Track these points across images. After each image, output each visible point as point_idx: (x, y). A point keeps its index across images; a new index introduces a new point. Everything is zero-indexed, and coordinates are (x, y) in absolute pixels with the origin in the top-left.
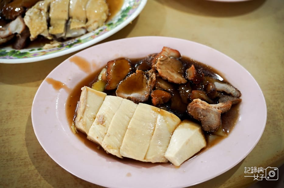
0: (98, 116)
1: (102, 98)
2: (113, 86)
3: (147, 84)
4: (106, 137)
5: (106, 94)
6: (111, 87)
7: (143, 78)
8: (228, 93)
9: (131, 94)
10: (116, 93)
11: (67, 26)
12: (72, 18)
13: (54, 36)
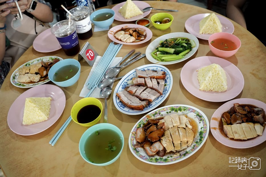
4: (241, 136)
5: (230, 125)
6: (229, 122)
10: (232, 123)
11: (181, 146)
12: (182, 141)
13: (176, 151)
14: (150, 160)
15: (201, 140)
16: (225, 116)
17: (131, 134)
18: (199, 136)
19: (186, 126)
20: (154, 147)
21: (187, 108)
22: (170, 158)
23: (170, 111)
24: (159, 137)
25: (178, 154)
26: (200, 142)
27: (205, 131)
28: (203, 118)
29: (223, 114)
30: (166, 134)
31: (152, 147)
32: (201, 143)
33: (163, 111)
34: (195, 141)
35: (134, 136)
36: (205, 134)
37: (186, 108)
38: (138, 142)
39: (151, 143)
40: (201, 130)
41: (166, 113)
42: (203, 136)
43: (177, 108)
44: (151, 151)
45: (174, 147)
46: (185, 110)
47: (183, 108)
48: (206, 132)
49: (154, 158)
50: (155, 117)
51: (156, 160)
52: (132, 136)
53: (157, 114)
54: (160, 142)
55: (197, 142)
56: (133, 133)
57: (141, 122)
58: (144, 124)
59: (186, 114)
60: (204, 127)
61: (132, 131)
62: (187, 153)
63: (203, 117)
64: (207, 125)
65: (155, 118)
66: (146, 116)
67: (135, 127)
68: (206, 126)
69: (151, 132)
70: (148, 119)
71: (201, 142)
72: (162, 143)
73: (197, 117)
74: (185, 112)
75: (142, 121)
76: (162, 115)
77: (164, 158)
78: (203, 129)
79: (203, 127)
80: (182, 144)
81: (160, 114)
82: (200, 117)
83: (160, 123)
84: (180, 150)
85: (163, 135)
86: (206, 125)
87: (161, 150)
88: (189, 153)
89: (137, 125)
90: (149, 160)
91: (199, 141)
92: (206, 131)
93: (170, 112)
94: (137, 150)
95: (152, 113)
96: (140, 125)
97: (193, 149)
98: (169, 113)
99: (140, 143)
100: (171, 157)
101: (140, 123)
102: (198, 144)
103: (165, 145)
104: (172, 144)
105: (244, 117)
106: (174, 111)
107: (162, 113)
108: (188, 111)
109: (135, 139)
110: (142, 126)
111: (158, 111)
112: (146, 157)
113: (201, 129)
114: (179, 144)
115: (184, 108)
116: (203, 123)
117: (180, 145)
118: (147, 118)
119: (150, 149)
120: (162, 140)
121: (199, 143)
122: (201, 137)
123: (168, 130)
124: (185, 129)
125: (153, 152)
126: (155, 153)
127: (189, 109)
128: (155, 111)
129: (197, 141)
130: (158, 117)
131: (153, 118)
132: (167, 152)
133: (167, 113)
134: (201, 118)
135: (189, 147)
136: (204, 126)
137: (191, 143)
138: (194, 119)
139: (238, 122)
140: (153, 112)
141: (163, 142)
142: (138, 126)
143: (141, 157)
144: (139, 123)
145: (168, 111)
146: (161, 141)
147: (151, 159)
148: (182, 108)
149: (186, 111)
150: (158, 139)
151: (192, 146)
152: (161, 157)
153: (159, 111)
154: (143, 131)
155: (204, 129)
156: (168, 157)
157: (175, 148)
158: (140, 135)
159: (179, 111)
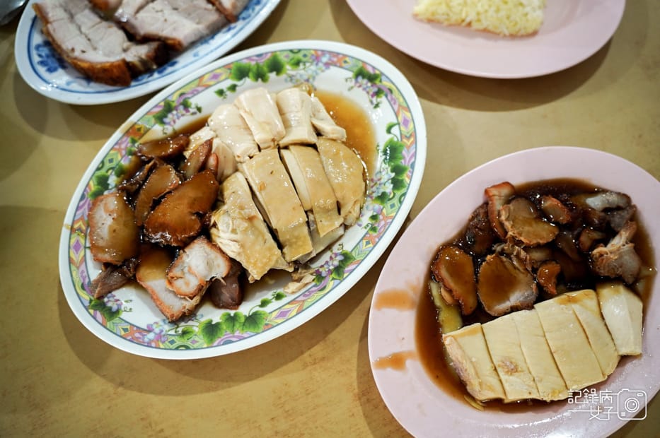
0: (500, 363)
1: (480, 335)
2: (470, 303)
3: (515, 268)
4: (539, 385)
5: (479, 324)
6: (471, 308)
7: (502, 262)
8: (614, 206)
9: (508, 299)
10: (489, 312)
11: (310, 232)
12: (311, 211)
13: (296, 262)
14: (179, 342)
15: (397, 183)
16: (444, 273)
17: (65, 233)
18: (384, 165)
19: (319, 134)
20: (186, 270)
21: (305, 56)
22: (275, 305)
23: (230, 82)
24: (198, 214)
25: (309, 278)
26: (399, 193)
27: (408, 138)
28: (386, 83)
29: (435, 260)
30: (226, 193)
31: (176, 272)
32: (404, 195)
33: (199, 92)
34: (375, 195)
35: (82, 241)
36: (412, 151)
37: (300, 56)
38: (107, 265)
39: (169, 254)
40: (390, 136)
41: (216, 97)
42: (402, 162)
43: (261, 64)
44: (175, 294)
45: (281, 247)
46: (297, 63)
47: (287, 56)
48: (412, 139)
49: (196, 326)
50: (169, 124)
51: (211, 330)
52: (73, 241)
53: (176, 108)
54: (209, 239)
55: (383, 197)
56: (76, 226)
57: (108, 165)
58: (121, 172)
59: (307, 80)
60: (400, 119)
61: (68, 220)
62: (347, 258)
63: (383, 78)
64: (410, 111)
65: (169, 130)
66: (127, 133)
67: (83, 197)
68: (408, 115)
69: (156, 203)
70: (134, 142)
71: (403, 191)
72: (218, 241)
73: (357, 82)
74: (301, 72)
75: (111, 161)
76: (199, 109)
77: (246, 309)
78: (395, 130)
79: (395, 121)
80: (315, 222)
81: (186, 106)
82: (372, 78)
83: (192, 146)
84: (314, 255)
85: (216, 201)
86: (408, 109)
87: (223, 278)
88: (358, 258)
89: (88, 185)
90: (172, 342)
91: (388, 188)
92: (414, 134)
93: (233, 88)
94: (109, 304)
95: (148, 113)
96: (103, 182)
97: (375, 234)
98: (228, 93)
99: (119, 264)
100: (279, 297)
101: (102, 172)
102: (390, 203)
103: (232, 250)
104: (269, 236)
105: (544, 262)
106: (248, 81)
107: (194, 101)
108: (313, 67)
109: (88, 251)
110: (113, 180)
111: (175, 98)
112: (157, 330)
113: (389, 131)
114: (300, 225)
115: (291, 55)
116: (392, 102)
117: (306, 229)
118: (129, 140)
119: (170, 283)
120: (215, 225)
121: (395, 201)
122: (398, 170)
123: (236, 170)
124: (314, 146)
125: (185, 297)
126: (197, 300)
127: (316, 57)
128: (165, 100)
129: (381, 190)
130: (181, 121)
131: (157, 131)
132: (250, 280)
133: (221, 93)
134: (377, 82)
135: (350, 231)
136: (397, 115)
137: (357, 208)
138: (346, 94)
139: (515, 298)
140: (156, 106)
141: (221, 234)
142: (94, 187)
143: (134, 333)
144: (99, 173)
145: (225, 85)
146: (213, 231)
147: (184, 333)
148: (282, 58)
149: (301, 66)
150: (197, 226)
151: (366, 220)
152: (231, 309)
153: (182, 95)
154: (121, 205)
155: (403, 128)
156: (264, 304)
157: (285, 250)
158: (110, 226)
159: (272, 75)
